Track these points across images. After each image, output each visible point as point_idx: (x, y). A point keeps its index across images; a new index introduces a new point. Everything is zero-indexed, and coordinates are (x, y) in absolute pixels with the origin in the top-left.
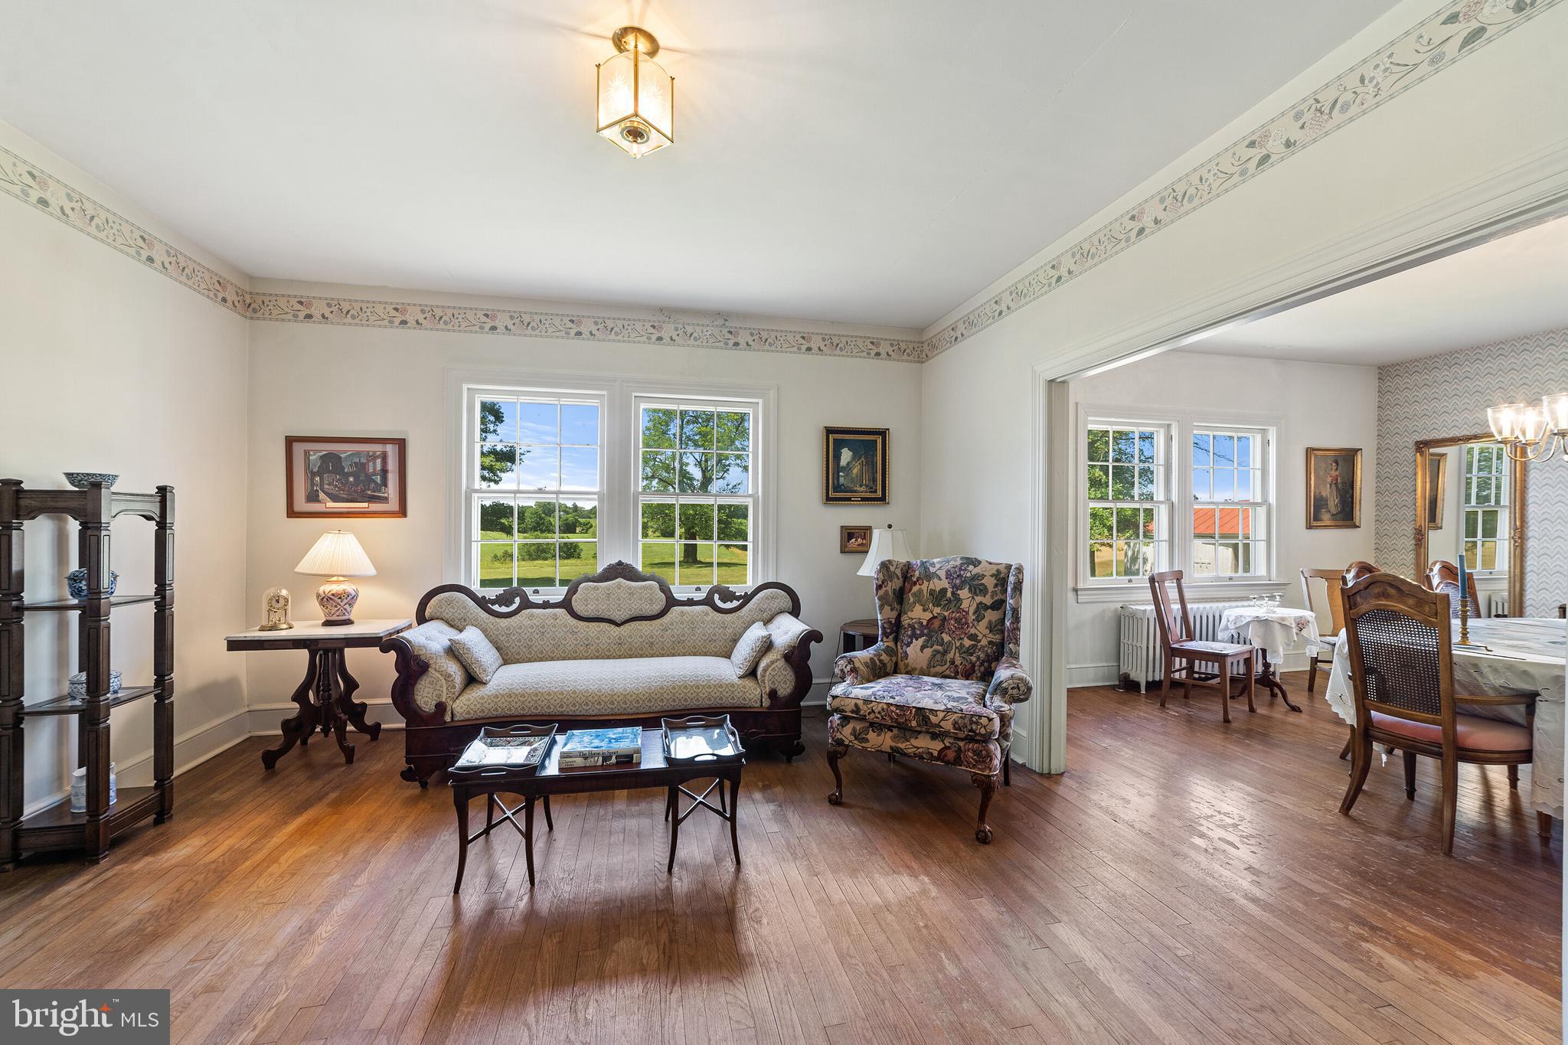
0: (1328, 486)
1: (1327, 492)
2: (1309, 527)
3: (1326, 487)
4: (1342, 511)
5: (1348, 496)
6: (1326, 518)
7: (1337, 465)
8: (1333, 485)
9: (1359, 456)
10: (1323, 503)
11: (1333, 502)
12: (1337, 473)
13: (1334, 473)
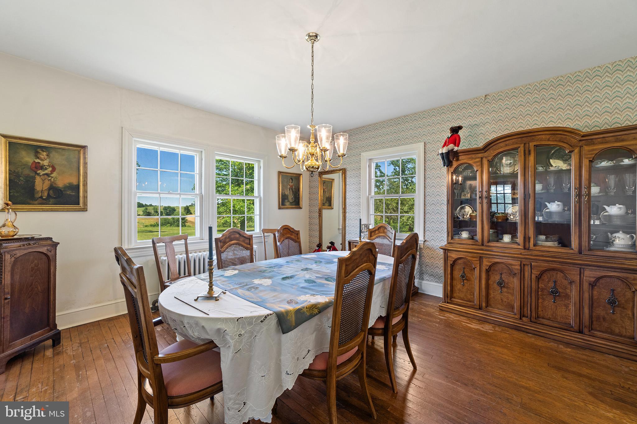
0: (288, 189)
1: (287, 192)
2: (280, 208)
3: (287, 190)
4: (295, 201)
5: (297, 194)
6: (287, 204)
7: (292, 180)
8: (291, 189)
9: (301, 177)
10: (286, 197)
11: (291, 197)
12: (292, 184)
13: (291, 184)
